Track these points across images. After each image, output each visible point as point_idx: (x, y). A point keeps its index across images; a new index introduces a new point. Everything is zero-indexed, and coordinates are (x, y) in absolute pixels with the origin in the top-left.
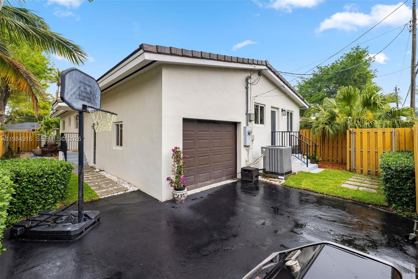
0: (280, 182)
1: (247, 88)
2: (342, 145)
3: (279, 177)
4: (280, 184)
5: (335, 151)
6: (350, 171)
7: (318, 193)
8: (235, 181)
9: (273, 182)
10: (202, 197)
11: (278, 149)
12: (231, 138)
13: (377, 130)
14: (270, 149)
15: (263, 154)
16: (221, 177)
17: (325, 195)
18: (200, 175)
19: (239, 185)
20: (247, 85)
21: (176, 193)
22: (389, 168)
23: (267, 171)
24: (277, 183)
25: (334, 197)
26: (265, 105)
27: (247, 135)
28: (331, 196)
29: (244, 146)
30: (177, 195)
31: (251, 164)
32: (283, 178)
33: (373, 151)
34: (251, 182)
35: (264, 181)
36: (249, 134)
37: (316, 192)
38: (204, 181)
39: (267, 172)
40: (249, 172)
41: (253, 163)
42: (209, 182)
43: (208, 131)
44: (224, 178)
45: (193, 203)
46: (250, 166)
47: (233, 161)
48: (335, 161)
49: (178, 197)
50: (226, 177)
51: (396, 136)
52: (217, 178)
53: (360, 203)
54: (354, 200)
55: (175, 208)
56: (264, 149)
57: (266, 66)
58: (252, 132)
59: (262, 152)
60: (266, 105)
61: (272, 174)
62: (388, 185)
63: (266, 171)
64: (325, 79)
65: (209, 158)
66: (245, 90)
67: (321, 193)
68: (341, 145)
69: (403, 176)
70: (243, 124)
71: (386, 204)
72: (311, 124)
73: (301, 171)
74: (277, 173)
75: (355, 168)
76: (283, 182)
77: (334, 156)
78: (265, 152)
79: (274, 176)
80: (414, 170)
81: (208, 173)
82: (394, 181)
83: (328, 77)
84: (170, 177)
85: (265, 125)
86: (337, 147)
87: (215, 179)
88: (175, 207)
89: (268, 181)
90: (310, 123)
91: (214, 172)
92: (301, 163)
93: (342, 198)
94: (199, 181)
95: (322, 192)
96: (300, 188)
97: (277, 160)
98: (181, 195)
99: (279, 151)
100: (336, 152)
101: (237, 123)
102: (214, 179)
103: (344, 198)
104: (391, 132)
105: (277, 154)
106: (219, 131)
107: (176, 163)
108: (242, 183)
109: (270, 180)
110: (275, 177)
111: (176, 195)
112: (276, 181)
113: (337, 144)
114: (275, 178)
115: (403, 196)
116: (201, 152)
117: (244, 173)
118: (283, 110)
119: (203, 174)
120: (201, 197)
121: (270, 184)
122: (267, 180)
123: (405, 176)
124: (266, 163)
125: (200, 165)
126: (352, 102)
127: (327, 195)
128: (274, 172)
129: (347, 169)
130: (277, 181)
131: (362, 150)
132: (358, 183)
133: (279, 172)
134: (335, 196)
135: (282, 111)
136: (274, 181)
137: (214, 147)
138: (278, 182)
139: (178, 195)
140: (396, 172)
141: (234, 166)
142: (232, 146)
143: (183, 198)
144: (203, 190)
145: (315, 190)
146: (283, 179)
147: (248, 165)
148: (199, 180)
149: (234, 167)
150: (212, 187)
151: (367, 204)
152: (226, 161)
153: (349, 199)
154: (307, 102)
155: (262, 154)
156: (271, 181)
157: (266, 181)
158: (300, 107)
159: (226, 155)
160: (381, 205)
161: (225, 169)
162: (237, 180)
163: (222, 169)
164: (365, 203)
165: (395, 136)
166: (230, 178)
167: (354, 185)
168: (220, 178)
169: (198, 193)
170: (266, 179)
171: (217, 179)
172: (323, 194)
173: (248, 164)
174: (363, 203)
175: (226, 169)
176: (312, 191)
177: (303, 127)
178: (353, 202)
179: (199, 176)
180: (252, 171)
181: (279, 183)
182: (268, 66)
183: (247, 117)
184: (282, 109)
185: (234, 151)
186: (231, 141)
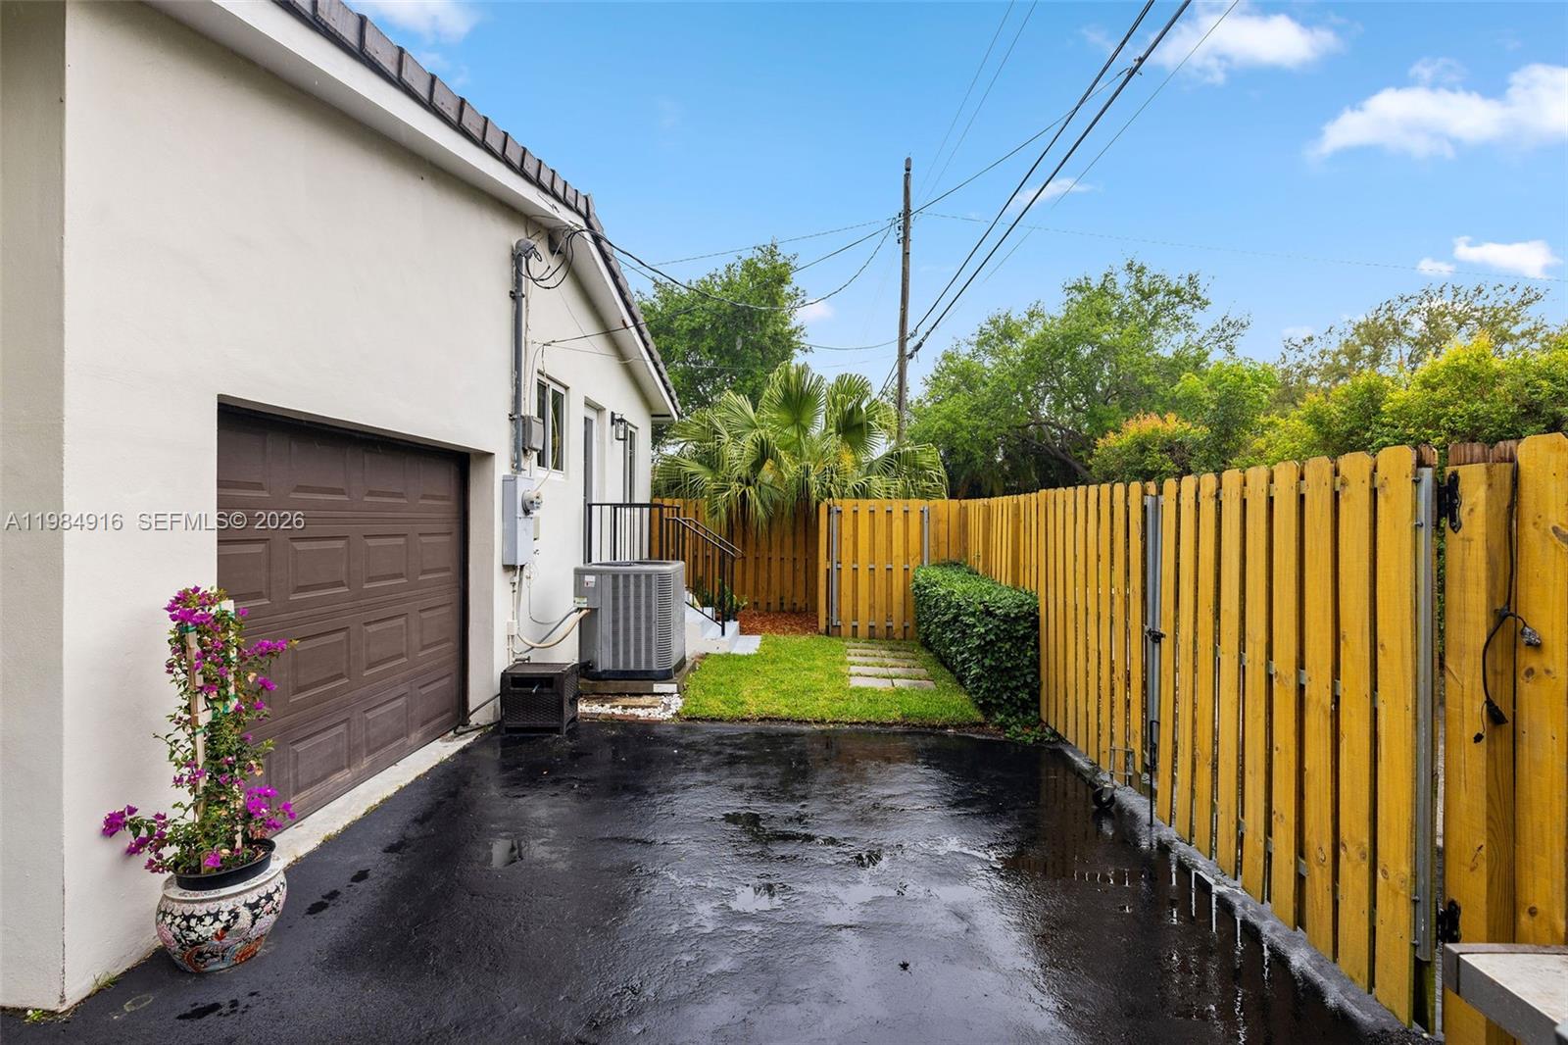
0: (667, 707)
1: (516, 296)
2: (781, 551)
3: (657, 688)
4: (668, 715)
5: (763, 574)
6: (827, 633)
7: (806, 721)
8: (471, 740)
9: (641, 713)
10: (362, 876)
11: (651, 575)
12: (443, 528)
13: (891, 505)
14: (615, 577)
15: (585, 600)
16: (402, 736)
17: (832, 726)
18: (300, 748)
19: (492, 755)
20: (518, 283)
21: (213, 907)
22: (989, 613)
23: (605, 671)
24: (657, 714)
25: (855, 727)
26: (567, 388)
27: (519, 516)
28: (846, 723)
29: (504, 566)
30: (224, 917)
31: (533, 648)
32: (671, 688)
33: (881, 568)
34: (557, 730)
35: (600, 714)
36: (527, 512)
37: (800, 722)
38: (325, 777)
39: (603, 676)
40: (541, 686)
41: (540, 645)
42: (345, 775)
43: (341, 492)
44: (416, 736)
45: (333, 926)
46: (529, 659)
47: (451, 646)
48: (762, 605)
49: (226, 929)
50: (425, 727)
51: (931, 522)
52: (383, 745)
53: (923, 730)
54: (909, 724)
55: (224, 1010)
56: (590, 579)
57: (587, 219)
58: (539, 501)
59: (580, 590)
60: (571, 390)
61: (623, 682)
62: (987, 662)
63: (600, 670)
64: (683, 332)
65: (349, 640)
66: (506, 306)
67: (816, 722)
68: (779, 553)
69: (1018, 631)
70: (501, 467)
71: (979, 717)
72: (691, 480)
73: (703, 652)
74: (646, 672)
75: (839, 623)
76: (676, 704)
77: (760, 588)
78: (595, 589)
79: (633, 685)
80: (1038, 611)
81: (344, 725)
82: (1000, 648)
83: (693, 324)
84: (132, 811)
85: (567, 477)
86: (770, 559)
87: (377, 749)
88: (215, 1007)
89: (618, 711)
90: (691, 475)
91: (370, 716)
92: (702, 623)
93: (877, 725)
94: (296, 781)
95: (818, 715)
96: (746, 716)
97: (649, 618)
98: (252, 907)
99: (655, 580)
100: (766, 576)
101: (472, 457)
102: (370, 752)
103: (882, 724)
104: (922, 512)
105: (648, 596)
106: (393, 495)
107: (201, 699)
108: (504, 744)
109: (625, 707)
110: (637, 688)
111: (208, 920)
112: (648, 707)
113: (770, 550)
114: (640, 695)
115: (1017, 688)
116: (305, 613)
117: (514, 693)
118: (617, 417)
119: (319, 739)
120: (355, 873)
121: (633, 722)
122: (613, 710)
123: (1022, 632)
124: (599, 636)
125: (300, 690)
126: (807, 415)
127: (835, 722)
128: (632, 671)
129: (820, 628)
130: (656, 707)
131: (855, 566)
132: (878, 668)
133: (655, 667)
134: (857, 723)
135: (613, 424)
136: (643, 707)
137: (371, 580)
138: (661, 709)
139: (230, 912)
140: (1005, 622)
141: (453, 667)
142: (446, 569)
143: (267, 921)
144: (333, 832)
145: (798, 713)
146: (672, 694)
147: (520, 657)
148: (296, 776)
149: (455, 676)
150: (377, 802)
151: (941, 727)
152: (424, 648)
153: (896, 723)
154: (676, 401)
155: (577, 600)
156: (629, 711)
157: (608, 714)
158: (655, 413)
159: (424, 615)
160: (971, 723)
161: (420, 688)
162: (476, 734)
163: (404, 690)
164: (935, 726)
165: (928, 522)
166: (440, 732)
167: (876, 676)
168: (400, 741)
169: (309, 855)
170: (608, 706)
171: (383, 751)
172: (823, 721)
173: (519, 647)
174: (930, 726)
175: (424, 691)
176: (788, 720)
177: (662, 488)
178: (906, 729)
179: (297, 758)
180: (556, 678)
181: (663, 711)
182: (592, 220)
183: (517, 430)
184: (613, 414)
185: (456, 595)
186: (442, 546)
